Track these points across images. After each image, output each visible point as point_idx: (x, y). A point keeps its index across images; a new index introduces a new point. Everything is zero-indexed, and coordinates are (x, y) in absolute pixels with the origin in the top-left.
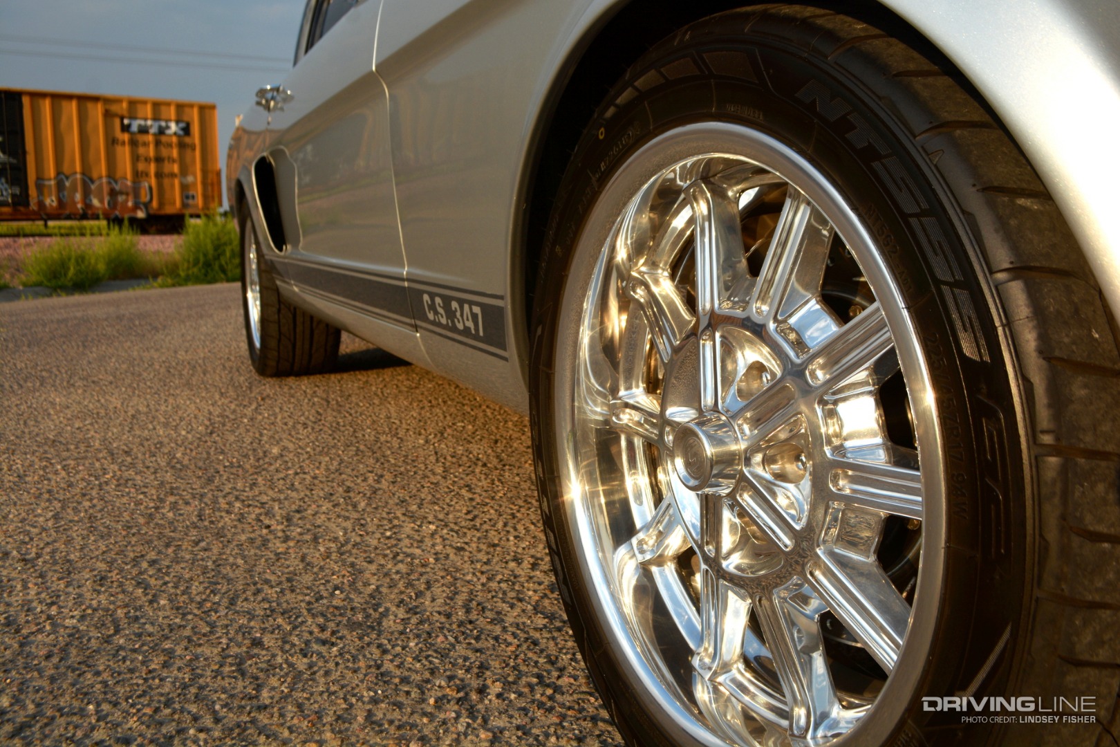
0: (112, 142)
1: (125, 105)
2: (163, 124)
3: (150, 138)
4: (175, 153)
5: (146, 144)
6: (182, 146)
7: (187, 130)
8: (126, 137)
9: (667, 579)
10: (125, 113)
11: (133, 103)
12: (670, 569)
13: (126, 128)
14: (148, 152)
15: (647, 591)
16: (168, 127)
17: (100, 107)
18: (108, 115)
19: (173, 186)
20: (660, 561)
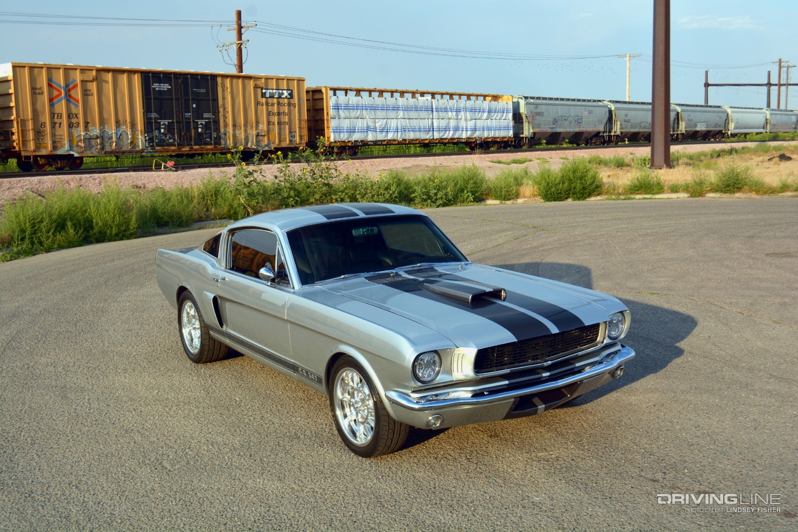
0: (257, 103)
1: (263, 80)
2: (281, 91)
3: (275, 101)
4: (286, 109)
5: (273, 105)
6: (289, 104)
7: (291, 95)
8: (264, 100)
9: (353, 423)
10: (263, 86)
11: (267, 79)
12: (353, 422)
13: (263, 95)
14: (274, 109)
15: (350, 426)
16: (283, 94)
17: (252, 83)
18: (256, 87)
19: (285, 129)
20: (351, 421)
